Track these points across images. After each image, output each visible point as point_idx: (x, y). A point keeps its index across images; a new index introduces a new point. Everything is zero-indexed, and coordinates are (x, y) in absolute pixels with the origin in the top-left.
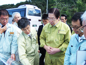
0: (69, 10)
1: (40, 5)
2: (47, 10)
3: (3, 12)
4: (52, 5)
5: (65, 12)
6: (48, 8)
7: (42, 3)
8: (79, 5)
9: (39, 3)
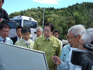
0: (66, 22)
1: (36, 16)
2: (43, 22)
3: (5, 25)
4: (49, 17)
5: (62, 25)
6: (44, 20)
7: (38, 14)
8: (77, 17)
9: (35, 14)
